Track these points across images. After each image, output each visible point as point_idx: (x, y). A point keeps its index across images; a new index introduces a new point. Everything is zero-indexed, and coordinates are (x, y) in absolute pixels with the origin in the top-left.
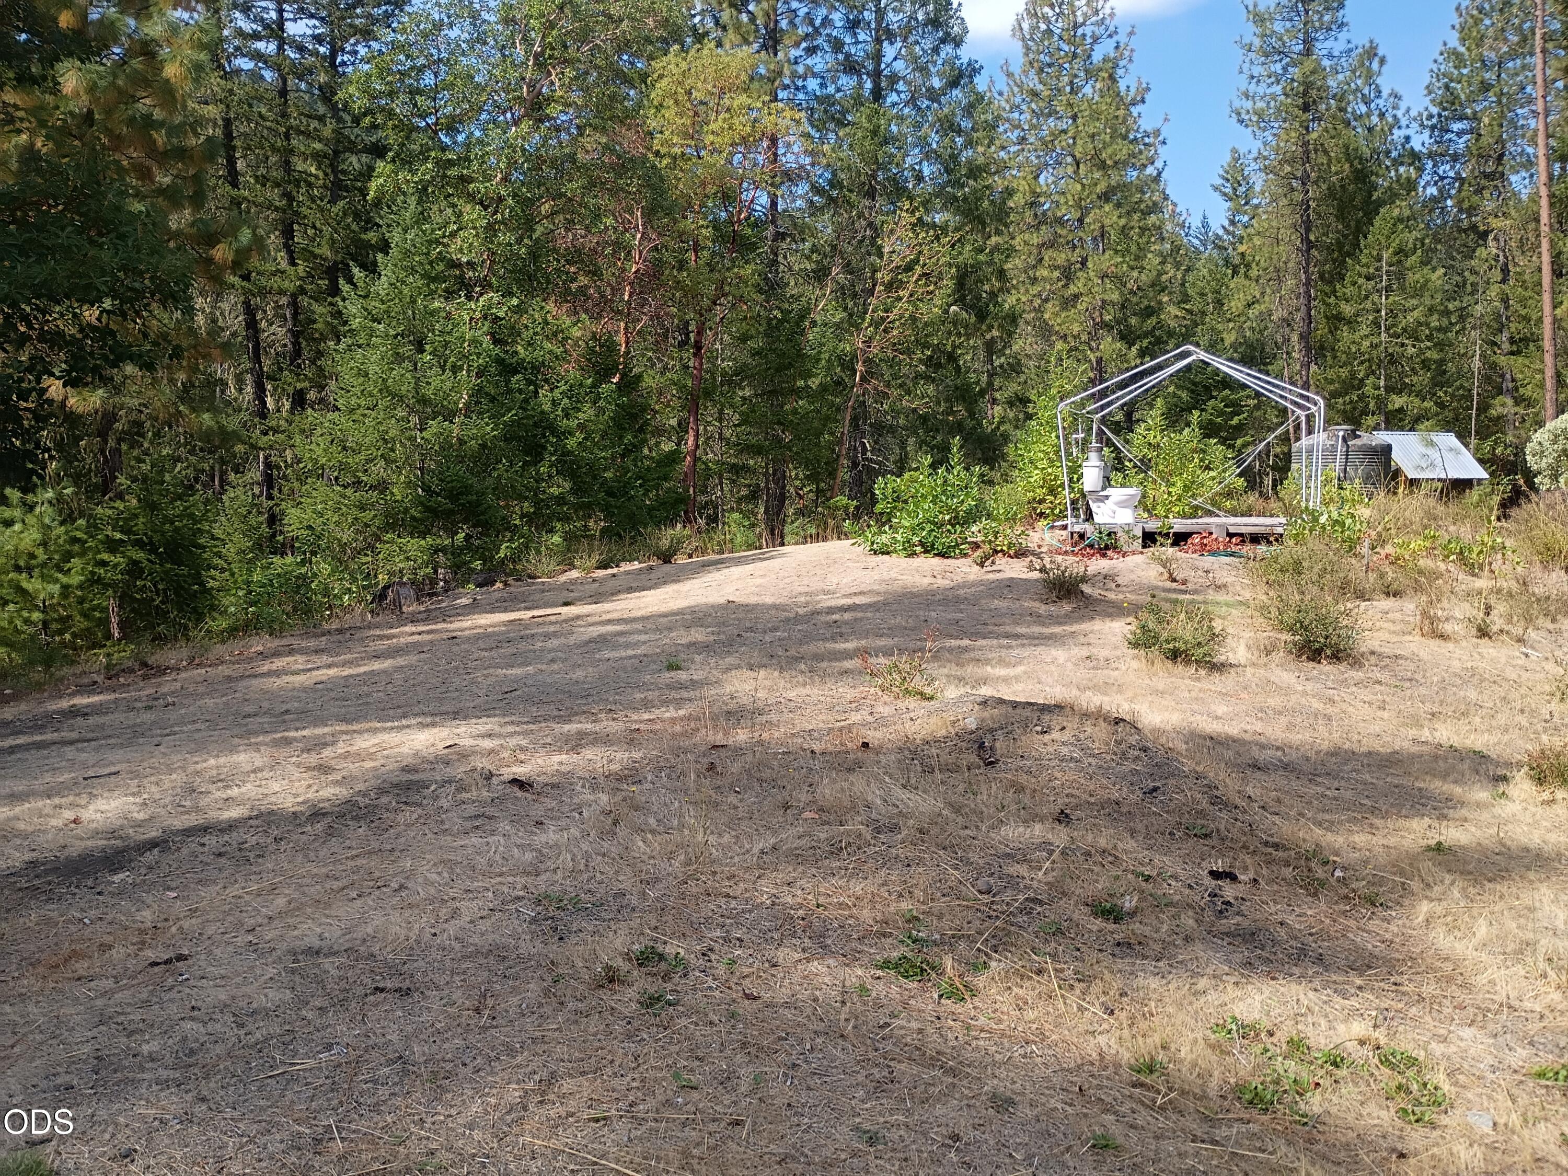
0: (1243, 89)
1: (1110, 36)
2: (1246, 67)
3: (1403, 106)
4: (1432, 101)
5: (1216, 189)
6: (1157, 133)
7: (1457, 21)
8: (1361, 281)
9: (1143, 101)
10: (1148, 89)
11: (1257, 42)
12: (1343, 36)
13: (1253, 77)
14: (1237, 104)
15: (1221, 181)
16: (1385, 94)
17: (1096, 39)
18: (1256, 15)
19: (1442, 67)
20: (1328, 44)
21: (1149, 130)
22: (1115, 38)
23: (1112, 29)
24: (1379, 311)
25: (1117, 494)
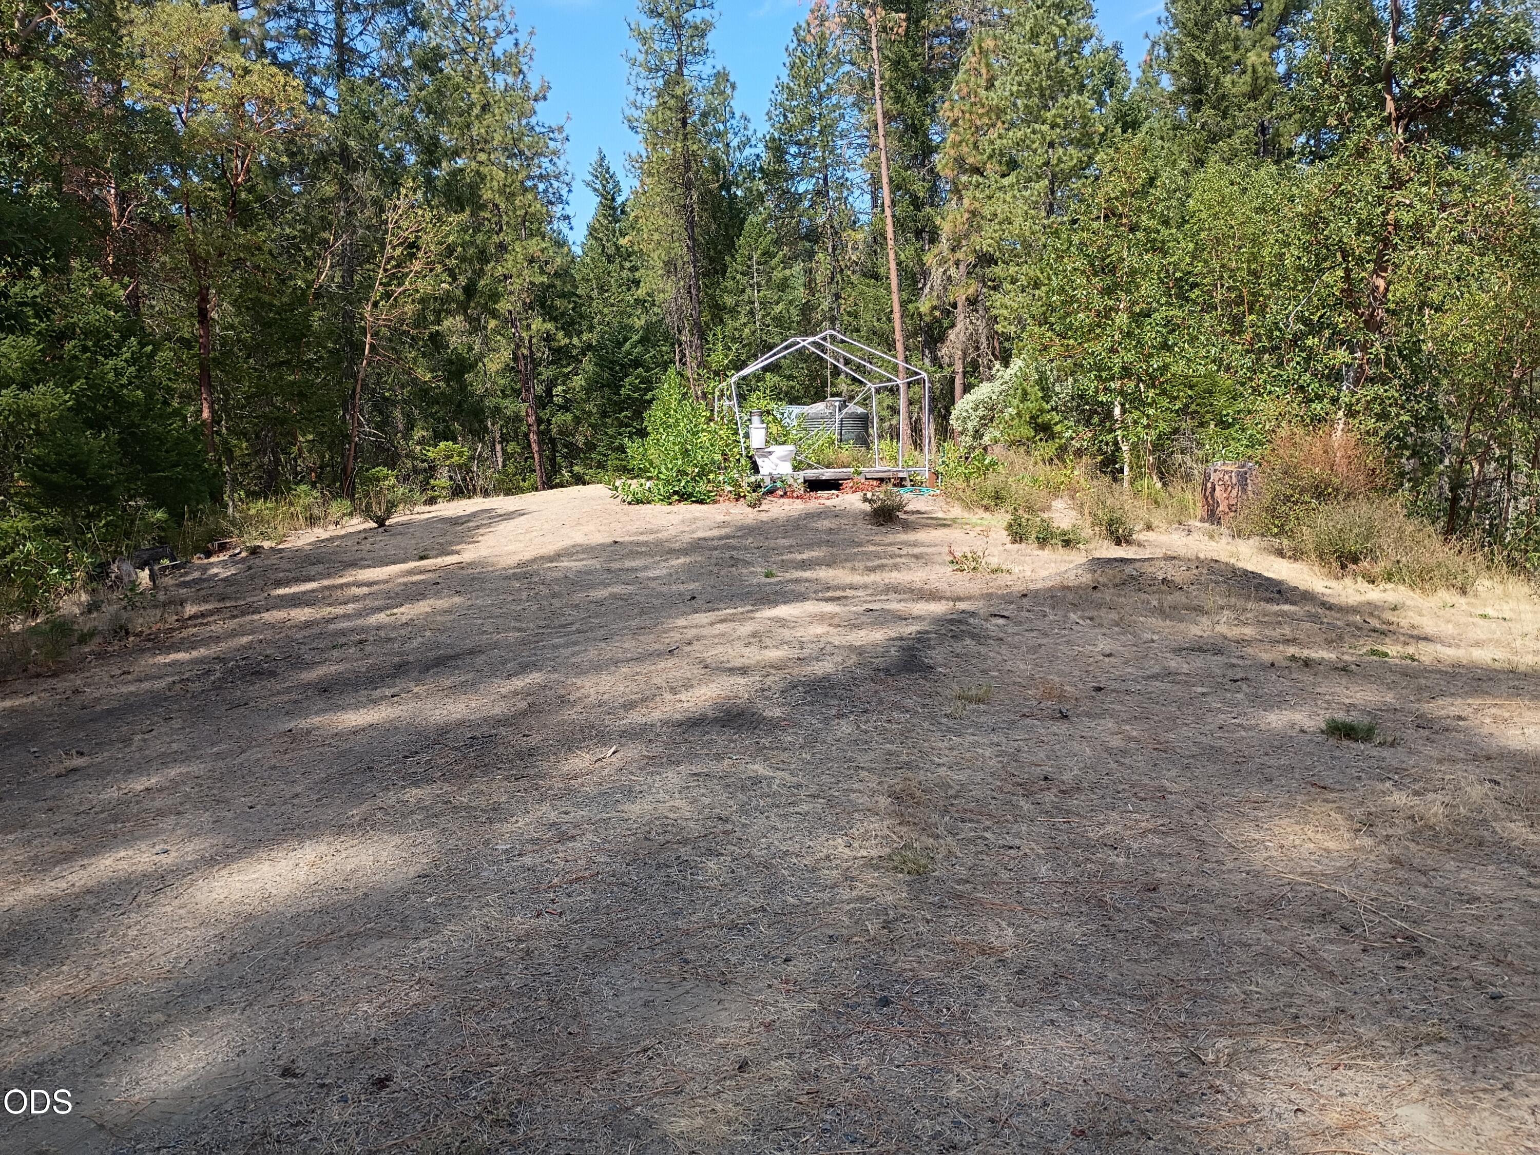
0: (632, 99)
1: (510, 32)
2: (632, 79)
3: (751, 127)
4: (773, 126)
5: (587, 184)
6: (561, 129)
7: (788, 61)
8: (738, 277)
9: (545, 98)
10: (549, 88)
11: (641, 58)
12: (710, 62)
13: (638, 89)
14: (628, 112)
15: (590, 178)
16: (737, 115)
17: (498, 34)
18: (640, 33)
19: (779, 98)
20: (699, 67)
21: (554, 126)
22: (515, 35)
23: (512, 26)
24: (753, 303)
25: (779, 451)
